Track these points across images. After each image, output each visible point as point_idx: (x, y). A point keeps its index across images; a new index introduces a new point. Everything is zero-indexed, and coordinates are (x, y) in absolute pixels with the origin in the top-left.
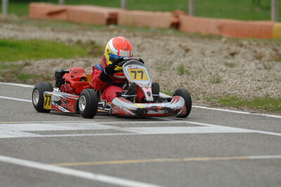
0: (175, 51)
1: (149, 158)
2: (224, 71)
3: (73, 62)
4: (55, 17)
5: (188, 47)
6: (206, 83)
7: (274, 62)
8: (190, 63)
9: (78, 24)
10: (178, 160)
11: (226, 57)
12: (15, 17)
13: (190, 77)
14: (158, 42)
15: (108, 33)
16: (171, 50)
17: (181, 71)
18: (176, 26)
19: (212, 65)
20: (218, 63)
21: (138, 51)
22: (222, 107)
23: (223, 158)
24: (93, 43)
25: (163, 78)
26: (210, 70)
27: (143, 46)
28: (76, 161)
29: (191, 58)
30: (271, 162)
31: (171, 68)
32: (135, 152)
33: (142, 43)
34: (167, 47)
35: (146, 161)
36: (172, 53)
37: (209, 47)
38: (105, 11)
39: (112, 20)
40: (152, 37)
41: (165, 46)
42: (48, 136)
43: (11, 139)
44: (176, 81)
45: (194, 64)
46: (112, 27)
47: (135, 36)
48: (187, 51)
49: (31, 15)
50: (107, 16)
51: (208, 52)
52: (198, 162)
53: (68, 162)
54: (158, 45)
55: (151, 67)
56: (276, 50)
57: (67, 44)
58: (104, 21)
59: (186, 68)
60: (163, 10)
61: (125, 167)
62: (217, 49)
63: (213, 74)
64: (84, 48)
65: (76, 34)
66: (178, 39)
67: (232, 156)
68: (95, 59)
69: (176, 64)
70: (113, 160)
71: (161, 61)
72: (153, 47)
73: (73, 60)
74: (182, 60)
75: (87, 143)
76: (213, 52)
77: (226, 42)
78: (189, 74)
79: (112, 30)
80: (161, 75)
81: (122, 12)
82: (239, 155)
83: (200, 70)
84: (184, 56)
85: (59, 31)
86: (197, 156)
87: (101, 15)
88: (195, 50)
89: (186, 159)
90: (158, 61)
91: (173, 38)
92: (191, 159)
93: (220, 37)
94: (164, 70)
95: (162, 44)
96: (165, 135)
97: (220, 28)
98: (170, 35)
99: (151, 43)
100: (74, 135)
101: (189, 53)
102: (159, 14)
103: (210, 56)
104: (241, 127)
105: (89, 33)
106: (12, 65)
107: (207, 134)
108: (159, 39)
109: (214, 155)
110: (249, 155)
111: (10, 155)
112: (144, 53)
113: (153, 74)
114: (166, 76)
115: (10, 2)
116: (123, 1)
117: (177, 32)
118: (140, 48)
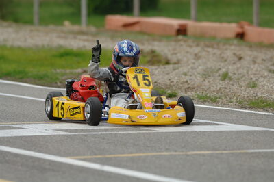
0: (229, 59)
2: (265, 77)
4: (130, 29)
5: (242, 56)
6: (243, 88)
8: (238, 70)
9: (149, 34)
10: (181, 153)
12: (93, 29)
13: (231, 83)
14: (215, 51)
15: (173, 43)
16: (225, 58)
17: (225, 76)
18: (241, 36)
19: (257, 71)
20: (263, 69)
21: (195, 59)
22: (250, 108)
24: (153, 52)
25: (206, 83)
26: (252, 76)
27: (200, 54)
28: (91, 155)
29: (239, 66)
30: (266, 155)
31: (217, 74)
32: (147, 147)
33: (199, 52)
34: (223, 55)
36: (226, 61)
37: (261, 55)
38: (175, 23)
39: (182, 31)
40: (212, 46)
41: (221, 54)
43: (42, 136)
44: (217, 86)
45: (241, 71)
46: (180, 37)
47: (197, 45)
49: (107, 27)
50: (177, 27)
51: (259, 61)
52: (200, 155)
54: (214, 54)
58: (174, 32)
59: (230, 74)
60: (229, 22)
61: (133, 160)
62: (268, 57)
64: (144, 57)
65: (144, 44)
67: (233, 149)
68: (150, 67)
71: (211, 68)
72: (208, 55)
74: (230, 67)
76: (263, 60)
78: (230, 79)
79: (180, 40)
80: (204, 81)
81: (190, 24)
82: (239, 149)
83: (244, 76)
84: (234, 63)
87: (171, 26)
88: (248, 58)
89: (189, 153)
90: (208, 68)
91: (233, 47)
94: (210, 76)
95: (218, 52)
98: (231, 45)
99: (208, 52)
100: (100, 133)
101: (242, 60)
102: (225, 25)
103: (258, 64)
104: (257, 126)
105: (156, 43)
106: (71, 73)
107: (221, 132)
108: (219, 48)
109: (216, 150)
110: (248, 149)
112: (200, 61)
113: (198, 80)
114: (209, 82)
115: (89, 15)
116: (193, 12)
117: (241, 42)
118: (197, 57)
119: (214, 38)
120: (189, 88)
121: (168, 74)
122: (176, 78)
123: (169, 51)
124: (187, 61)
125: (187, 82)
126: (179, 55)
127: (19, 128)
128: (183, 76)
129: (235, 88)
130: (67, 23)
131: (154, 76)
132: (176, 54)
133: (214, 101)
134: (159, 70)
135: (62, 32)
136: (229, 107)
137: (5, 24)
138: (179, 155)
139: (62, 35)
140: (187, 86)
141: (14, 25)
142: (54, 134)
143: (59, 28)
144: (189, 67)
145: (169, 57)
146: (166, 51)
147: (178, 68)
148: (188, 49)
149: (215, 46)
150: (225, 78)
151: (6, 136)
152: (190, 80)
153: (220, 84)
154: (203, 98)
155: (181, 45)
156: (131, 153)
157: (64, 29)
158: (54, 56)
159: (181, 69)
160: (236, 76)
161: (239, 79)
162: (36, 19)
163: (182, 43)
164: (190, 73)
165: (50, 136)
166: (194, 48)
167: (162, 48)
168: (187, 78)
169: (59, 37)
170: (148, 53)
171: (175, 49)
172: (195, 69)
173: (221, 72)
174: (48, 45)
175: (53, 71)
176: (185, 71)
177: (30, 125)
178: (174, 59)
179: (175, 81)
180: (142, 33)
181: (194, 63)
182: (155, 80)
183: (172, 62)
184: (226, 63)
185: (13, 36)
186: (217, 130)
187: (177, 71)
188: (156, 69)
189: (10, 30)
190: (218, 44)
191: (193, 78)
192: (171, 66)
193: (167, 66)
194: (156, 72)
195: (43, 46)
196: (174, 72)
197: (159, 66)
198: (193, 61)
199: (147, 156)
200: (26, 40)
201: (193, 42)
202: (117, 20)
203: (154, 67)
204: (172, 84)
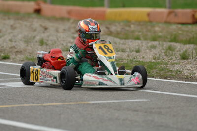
0: (38, 29)
1: (19, 104)
7: (107, 36)
8: (48, 38)
11: (73, 33)
13: (48, 47)
14: (25, 23)
16: (35, 28)
18: (38, 11)
19: (63, 38)
20: (67, 37)
23: (71, 103)
25: (29, 48)
26: (62, 42)
27: (15, 26)
29: (48, 34)
30: (105, 106)
31: (35, 41)
33: (14, 24)
34: (32, 26)
35: (17, 106)
36: (35, 30)
37: (61, 26)
41: (30, 26)
44: (38, 50)
45: (51, 38)
47: (9, 18)
48: (46, 29)
51: (60, 30)
52: (53, 106)
54: (26, 25)
55: (21, 40)
56: (108, 28)
59: (45, 41)
61: (3, 111)
62: (67, 27)
63: (64, 45)
66: (39, 20)
69: (38, 38)
71: (28, 36)
72: (21, 26)
74: (43, 35)
76: (64, 30)
77: (73, 23)
78: (47, 45)
80: (27, 46)
82: (82, 101)
83: (55, 42)
84: (44, 32)
86: (53, 102)
88: (52, 28)
89: (45, 104)
91: (36, 20)
92: (49, 104)
93: (69, 19)
94: (30, 42)
95: (28, 24)
97: (69, 13)
99: (21, 23)
101: (48, 30)
103: (63, 33)
109: (64, 102)
110: (89, 101)
113: (22, 46)
114: (31, 47)
120: (17, 52)
122: (5, 44)
125: (14, 47)
128: (10, 43)
140: (16, 50)
152: (16, 45)
153: (40, 48)
159: (6, 37)
160: (50, 42)
168: (14, 44)
176: (10, 38)
181: (12, 33)
187: (3, 38)
199: (13, 107)
204: (3, 48)
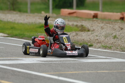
0: (117, 29)
3: (71, 34)
4: (72, 15)
5: (122, 28)
6: (123, 42)
8: (121, 34)
9: (80, 18)
10: (95, 72)
12: (55, 15)
14: (110, 25)
15: (91, 22)
17: (115, 37)
21: (101, 29)
24: (82, 26)
25: (106, 40)
27: (104, 27)
28: (53, 72)
29: (121, 32)
31: (111, 36)
32: (79, 69)
34: (114, 27)
35: (82, 72)
36: (115, 30)
38: (92, 12)
39: (95, 16)
40: (109, 23)
41: (113, 27)
42: (47, 62)
43: (31, 63)
45: (122, 34)
46: (95, 19)
47: (102, 23)
49: (61, 14)
50: (93, 15)
52: (103, 72)
53: (50, 72)
54: (110, 27)
57: (71, 26)
58: (92, 17)
59: (117, 36)
60: (117, 12)
61: (72, 75)
64: (78, 28)
65: (78, 22)
66: (121, 24)
68: (81, 32)
70: (69, 71)
71: (108, 33)
72: (107, 27)
73: (71, 33)
74: (117, 33)
75: (61, 65)
78: (117, 38)
79: (94, 21)
80: (106, 39)
81: (99, 13)
82: (121, 70)
84: (119, 31)
85: (71, 21)
86: (104, 70)
87: (90, 14)
89: (98, 72)
90: (107, 33)
91: (119, 24)
94: (108, 37)
95: (112, 26)
96: (95, 62)
98: (118, 23)
99: (107, 26)
100: (58, 62)
101: (123, 30)
102: (115, 14)
105: (84, 22)
107: (113, 62)
108: (112, 24)
109: (111, 70)
111: (28, 70)
112: (103, 30)
113: (102, 38)
114: (107, 39)
115: (53, 9)
116: (100, 8)
117: (122, 21)
118: (102, 28)
119: (110, 20)
120: (98, 42)
121: (89, 36)
123: (89, 25)
124: (98, 30)
125: (97, 39)
126: (94, 27)
127: (21, 60)
128: (96, 37)
129: (119, 42)
130: (43, 12)
131: (82, 37)
132: (93, 27)
133: (110, 48)
134: (85, 34)
135: (41, 16)
136: (117, 51)
137: (15, 12)
138: (94, 73)
139: (41, 18)
140: (98, 41)
141: (19, 13)
142: (37, 62)
143: (40, 15)
144: (99, 33)
145: (90, 28)
146: (88, 25)
147: (93, 33)
148: (98, 24)
149: (111, 23)
150: (115, 38)
151: (15, 63)
153: (112, 40)
154: (105, 47)
155: (95, 23)
156: (71, 71)
157: (42, 15)
158: (37, 27)
159: (95, 34)
160: (120, 37)
161: (121, 38)
162: (29, 10)
163: (95, 22)
164: (99, 36)
165: (35, 63)
166: (101, 24)
167: (87, 24)
168: (98, 38)
169: (39, 19)
170: (80, 26)
171: (92, 25)
172: (101, 33)
173: (113, 35)
174: (34, 22)
175: (37, 34)
176: (97, 34)
177: (26, 59)
178: (91, 29)
179: (92, 39)
180: (77, 17)
181: (101, 31)
182: (83, 38)
183: (91, 30)
184: (116, 31)
185: (19, 18)
186: (111, 61)
187: (93, 34)
188: (83, 34)
189: (17, 15)
190: (112, 22)
191: (100, 37)
192: (90, 32)
193: (88, 32)
194: (84, 35)
195: (32, 23)
196: (92, 35)
197: (85, 32)
198: (100, 30)
200: (24, 20)
201: (101, 21)
202: (66, 11)
203: (82, 33)
204: (91, 40)
